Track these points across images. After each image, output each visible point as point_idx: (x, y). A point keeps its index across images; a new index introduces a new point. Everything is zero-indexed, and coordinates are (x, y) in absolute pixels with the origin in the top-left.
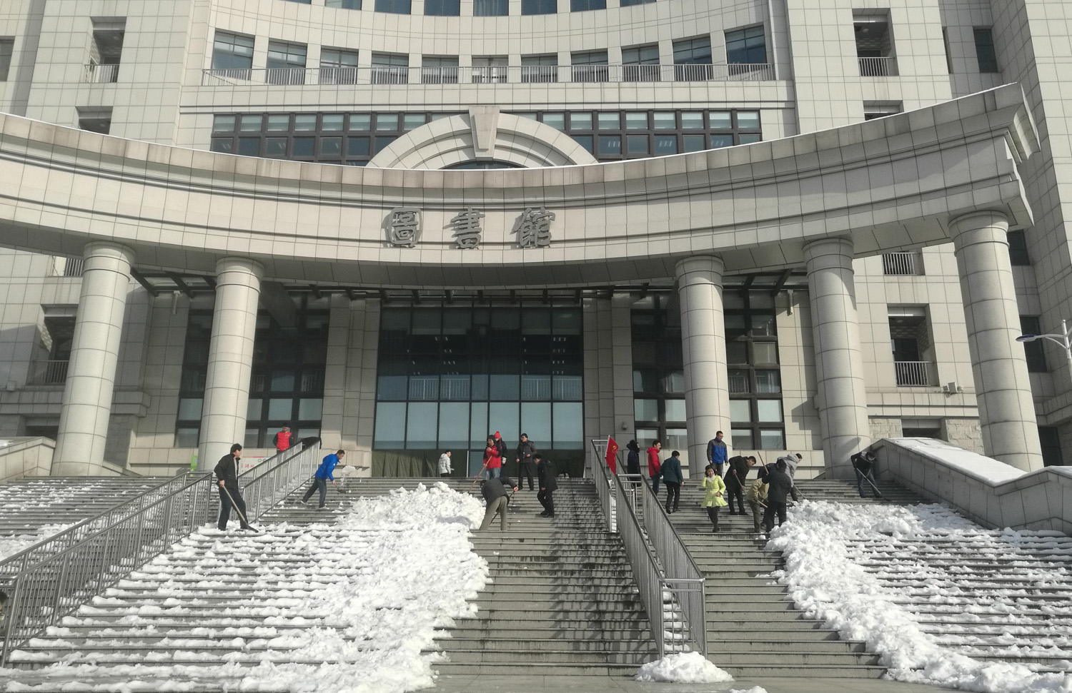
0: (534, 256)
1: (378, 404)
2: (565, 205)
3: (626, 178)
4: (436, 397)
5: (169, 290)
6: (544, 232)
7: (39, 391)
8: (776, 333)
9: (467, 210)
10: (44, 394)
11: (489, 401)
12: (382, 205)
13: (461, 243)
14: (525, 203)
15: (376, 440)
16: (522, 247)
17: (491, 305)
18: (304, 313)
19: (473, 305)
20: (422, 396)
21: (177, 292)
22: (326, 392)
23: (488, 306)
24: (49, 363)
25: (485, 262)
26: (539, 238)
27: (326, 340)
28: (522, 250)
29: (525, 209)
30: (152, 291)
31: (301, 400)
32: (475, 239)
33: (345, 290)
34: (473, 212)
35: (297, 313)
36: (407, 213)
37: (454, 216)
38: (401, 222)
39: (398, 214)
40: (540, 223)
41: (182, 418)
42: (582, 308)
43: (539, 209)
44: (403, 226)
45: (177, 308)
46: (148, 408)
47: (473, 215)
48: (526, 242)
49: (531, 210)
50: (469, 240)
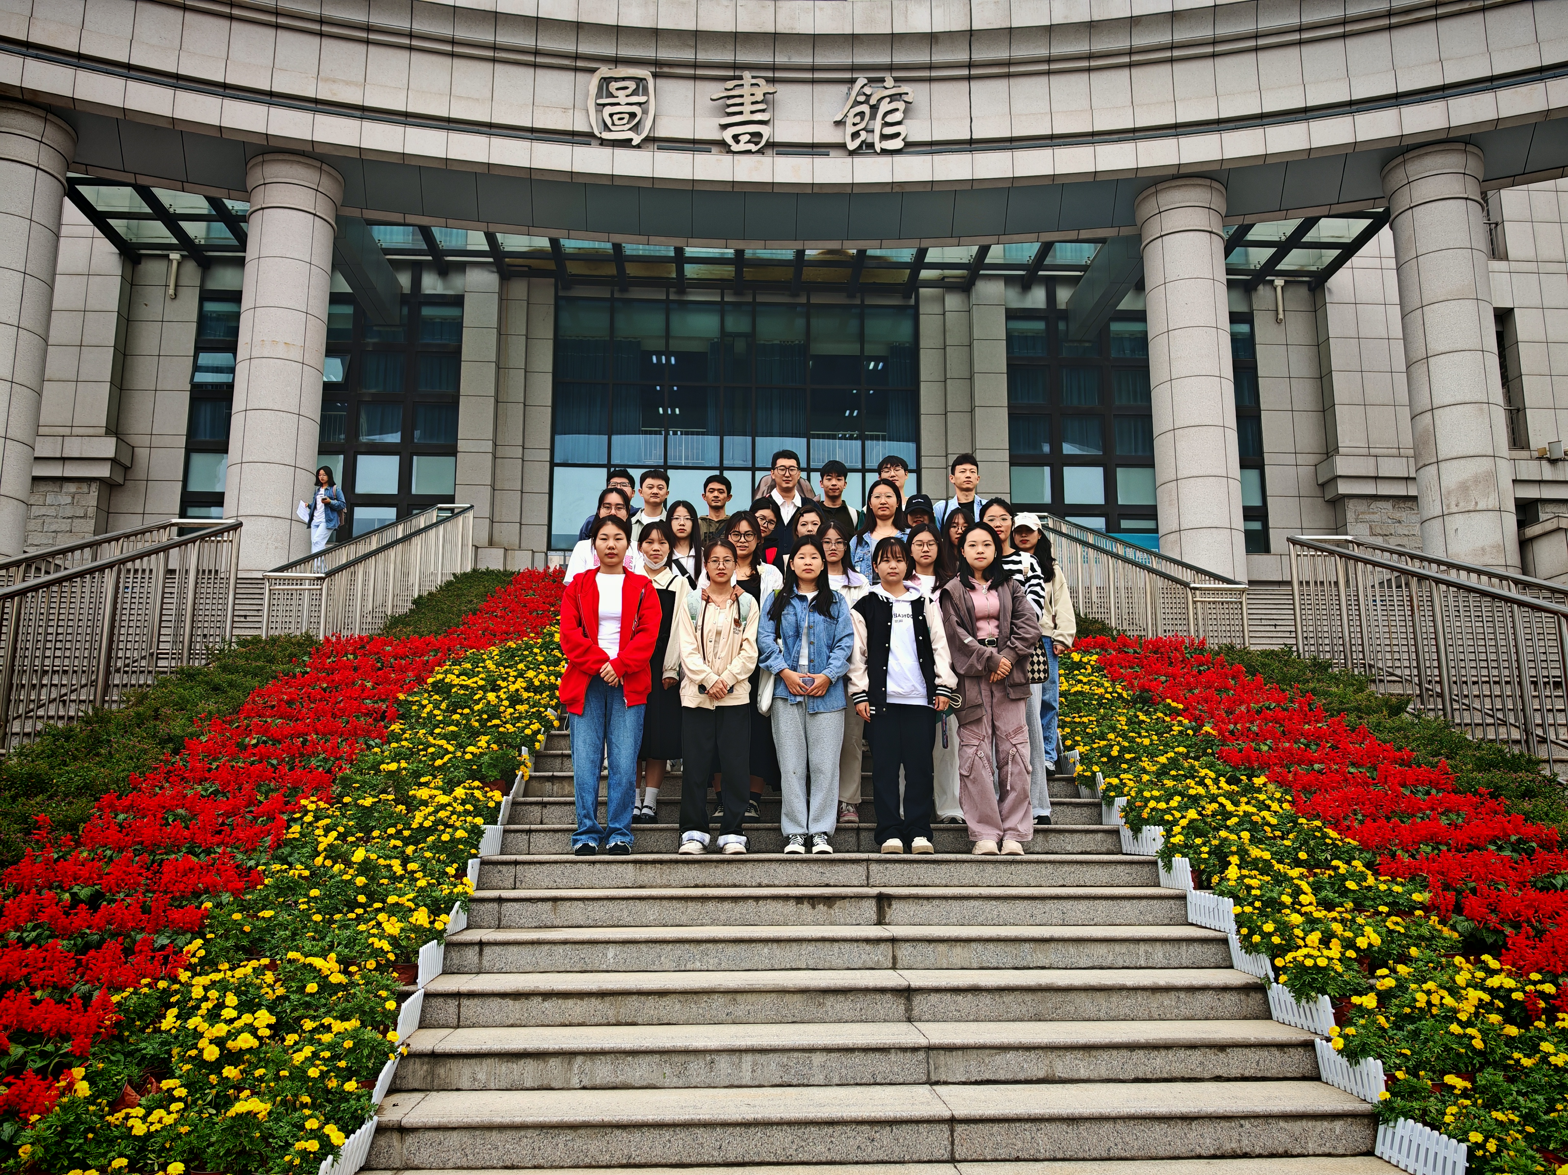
0: (873, 171)
1: (556, 469)
2: (931, 75)
3: (1054, 22)
5: (163, 249)
6: (892, 125)
9: (740, 78)
12: (576, 63)
13: (730, 141)
14: (852, 69)
15: (554, 533)
16: (850, 153)
17: (755, 297)
18: (416, 302)
19: (722, 298)
20: (635, 458)
21: (175, 256)
22: (461, 445)
23: (751, 299)
25: (779, 179)
26: (883, 137)
27: (458, 351)
28: (849, 159)
29: (853, 81)
30: (129, 252)
31: (415, 458)
32: (759, 135)
33: (491, 260)
34: (754, 81)
35: (404, 299)
36: (624, 79)
37: (717, 90)
38: (614, 97)
39: (606, 80)
40: (884, 107)
41: (193, 487)
42: (916, 307)
43: (882, 80)
44: (618, 104)
45: (177, 286)
46: (127, 469)
47: (755, 90)
48: (857, 142)
49: (866, 81)
50: (748, 137)
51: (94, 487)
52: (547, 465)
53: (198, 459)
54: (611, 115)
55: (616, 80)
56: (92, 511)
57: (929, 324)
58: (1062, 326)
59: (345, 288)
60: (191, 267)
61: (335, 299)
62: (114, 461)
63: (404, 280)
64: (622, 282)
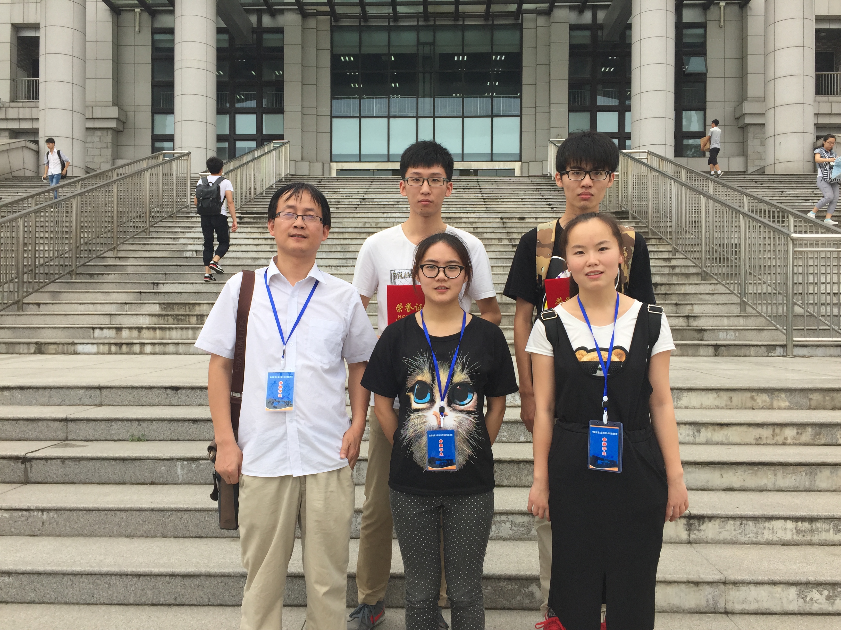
1: (334, 119)
4: (386, 114)
5: (131, 7)
7: (23, 107)
10: (28, 110)
11: (434, 117)
15: (333, 153)
18: (260, 32)
19: (418, 23)
20: (373, 112)
21: (137, 10)
22: (286, 108)
23: (432, 24)
24: (28, 80)
27: (282, 58)
30: (116, 9)
31: (264, 115)
33: (297, 7)
35: (254, 30)
41: (157, 132)
42: (522, 24)
45: (140, 26)
46: (124, 123)
51: (110, 132)
52: (329, 117)
53: (158, 118)
56: (110, 145)
57: (528, 34)
58: (600, 33)
59: (223, 25)
60: (146, 15)
61: (219, 31)
62: (118, 119)
63: (253, 19)
64: (365, 17)
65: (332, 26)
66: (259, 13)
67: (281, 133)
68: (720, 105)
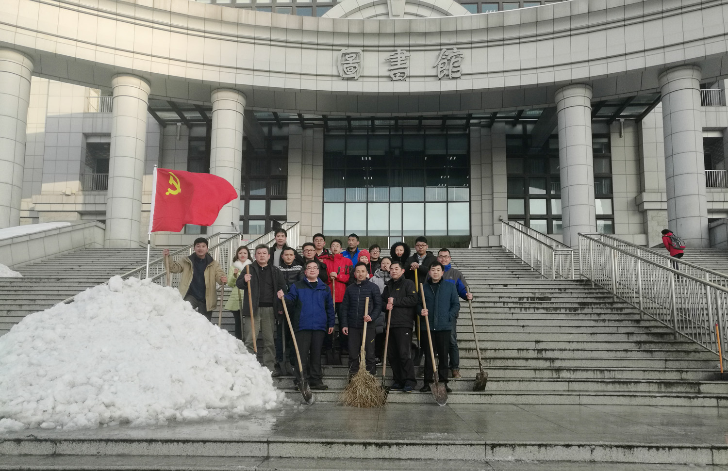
0: (449, 86)
1: (324, 204)
2: (472, 46)
3: (522, 23)
4: (365, 200)
5: (175, 122)
6: (456, 67)
7: (88, 195)
8: (610, 151)
9: (396, 51)
10: (92, 197)
11: (402, 202)
12: (333, 47)
13: (393, 76)
14: (441, 45)
15: (324, 229)
16: (440, 79)
17: (403, 132)
18: (270, 139)
19: (390, 133)
20: (355, 198)
21: (179, 124)
22: (289, 196)
23: (401, 133)
24: (93, 175)
25: (412, 90)
26: (453, 72)
27: (287, 158)
28: (439, 81)
29: (441, 50)
30: (163, 123)
31: (271, 201)
32: (404, 73)
33: (299, 122)
34: (402, 52)
35: (266, 138)
36: (351, 53)
37: (387, 55)
38: (347, 60)
39: (345, 54)
40: (453, 60)
42: (469, 134)
43: (452, 49)
44: (349, 63)
45: (180, 136)
47: (402, 55)
48: (443, 75)
49: (446, 50)
50: (399, 74)
52: (321, 203)
54: (346, 68)
55: (348, 54)
57: (474, 141)
58: (529, 141)
60: (185, 128)
63: (266, 130)
64: (350, 128)
65: (325, 136)
66: (270, 126)
67: (283, 214)
68: (624, 195)
